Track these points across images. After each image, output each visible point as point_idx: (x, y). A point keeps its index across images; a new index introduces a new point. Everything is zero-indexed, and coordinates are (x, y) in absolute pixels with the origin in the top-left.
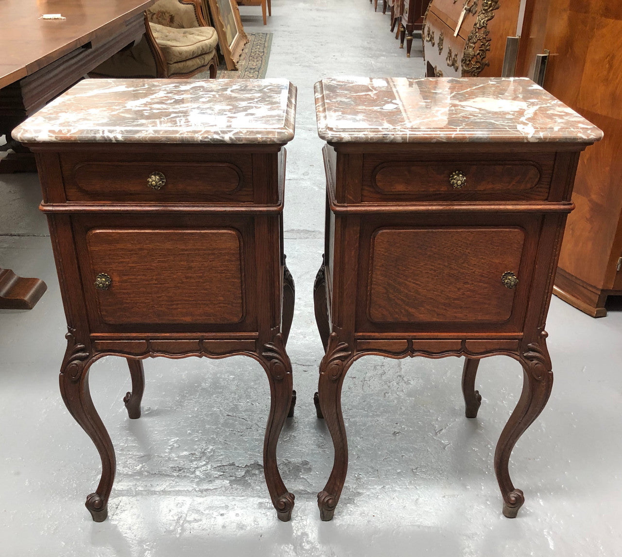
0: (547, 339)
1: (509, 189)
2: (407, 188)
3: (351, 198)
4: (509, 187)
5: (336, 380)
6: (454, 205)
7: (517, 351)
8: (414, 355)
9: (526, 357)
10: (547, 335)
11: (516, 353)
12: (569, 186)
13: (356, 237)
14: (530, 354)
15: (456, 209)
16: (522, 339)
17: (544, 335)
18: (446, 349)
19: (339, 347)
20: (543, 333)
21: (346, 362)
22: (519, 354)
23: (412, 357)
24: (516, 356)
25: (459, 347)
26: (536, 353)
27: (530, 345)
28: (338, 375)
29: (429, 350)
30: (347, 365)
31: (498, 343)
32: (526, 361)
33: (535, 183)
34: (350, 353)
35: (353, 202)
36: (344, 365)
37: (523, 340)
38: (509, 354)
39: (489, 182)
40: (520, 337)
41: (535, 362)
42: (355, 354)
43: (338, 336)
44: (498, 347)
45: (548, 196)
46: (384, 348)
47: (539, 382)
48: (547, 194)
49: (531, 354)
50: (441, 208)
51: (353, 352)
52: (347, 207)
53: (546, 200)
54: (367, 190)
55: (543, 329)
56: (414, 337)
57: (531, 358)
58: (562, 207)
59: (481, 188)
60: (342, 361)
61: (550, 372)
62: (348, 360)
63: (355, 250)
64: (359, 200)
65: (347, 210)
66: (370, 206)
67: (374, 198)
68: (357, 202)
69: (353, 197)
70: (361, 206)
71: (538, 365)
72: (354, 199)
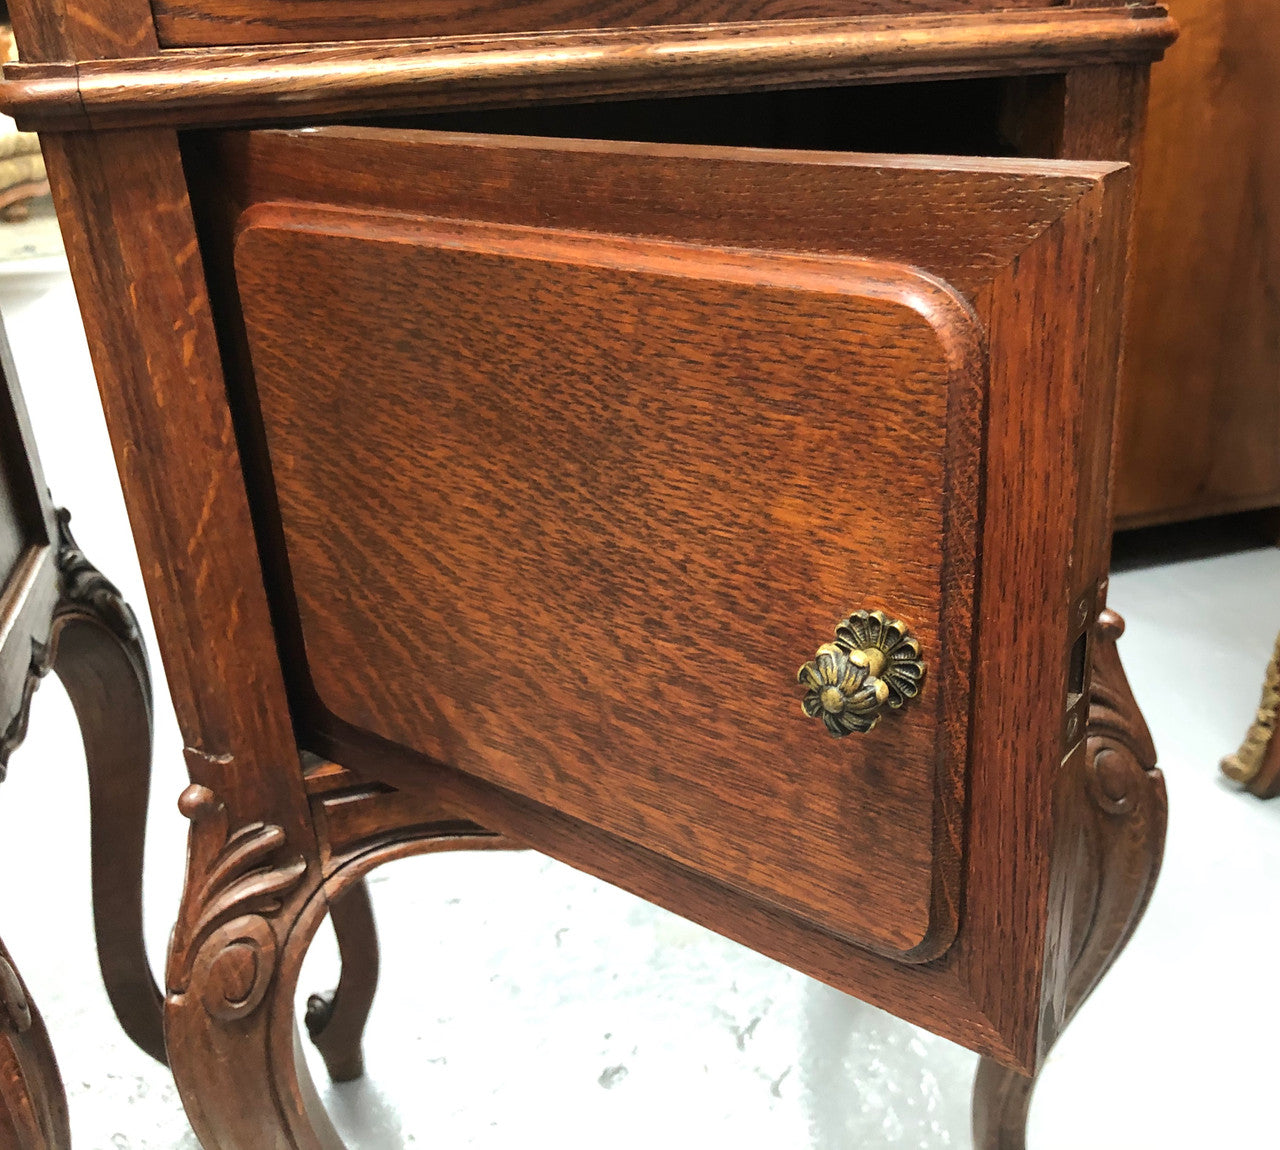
0: (1121, 643)
3: (89, 20)
5: (252, 1016)
6: (661, 39)
10: (1118, 628)
13: (180, 260)
15: (671, 59)
17: (1110, 626)
19: (235, 857)
20: (1105, 618)
21: (287, 917)
28: (259, 994)
30: (298, 931)
34: (301, 868)
35: (113, 56)
36: (281, 938)
42: (328, 867)
43: (217, 799)
47: (1122, 819)
50: (592, 55)
51: (313, 860)
52: (74, 72)
55: (1100, 605)
58: (1133, 26)
60: (266, 915)
61: (1153, 774)
62: (298, 904)
63: (194, 332)
64: (141, 33)
65: (79, 91)
66: (213, 64)
67: (230, 20)
68: (133, 43)
69: (102, 18)
70: (161, 66)
71: (1105, 753)
72: (114, 28)
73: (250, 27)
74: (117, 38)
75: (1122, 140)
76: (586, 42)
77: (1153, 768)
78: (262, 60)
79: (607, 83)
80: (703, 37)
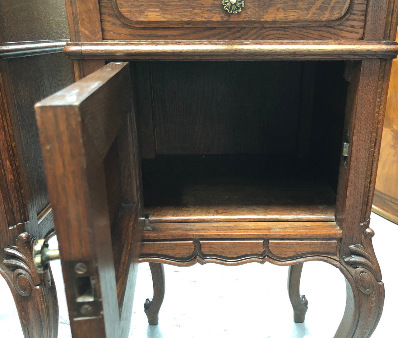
0: (373, 239)
1: (308, 21)
2: (164, 18)
3: (87, 32)
4: (307, 18)
6: (234, 44)
7: (336, 255)
8: (204, 261)
9: (348, 263)
10: (372, 234)
11: (335, 257)
12: (392, 15)
14: (352, 260)
15: (236, 50)
16: (341, 238)
17: (369, 233)
18: (244, 253)
20: (368, 230)
22: (338, 259)
23: (202, 263)
24: (335, 262)
25: (262, 250)
26: (360, 258)
27: (352, 247)
29: (222, 254)
31: (310, 244)
32: (349, 268)
33: (344, 11)
35: (91, 42)
37: (343, 240)
38: (326, 259)
39: (279, 8)
40: (340, 237)
41: (360, 269)
44: (310, 250)
45: (364, 34)
46: (164, 253)
47: (368, 296)
48: (361, 31)
49: (354, 259)
52: (81, 45)
53: (362, 39)
54: (109, 21)
55: (367, 226)
56: (201, 237)
57: (354, 265)
58: (384, 47)
59: (269, 16)
61: (380, 283)
64: (99, 36)
65: (81, 50)
66: (114, 44)
67: (120, 34)
68: (96, 39)
69: (90, 32)
70: (102, 44)
71: (364, 273)
72: (92, 35)
73: (126, 36)
74: (93, 37)
75: (381, 82)
76: (213, 44)
77: (380, 281)
78: (126, 44)
79: (218, 56)
80: (246, 44)
